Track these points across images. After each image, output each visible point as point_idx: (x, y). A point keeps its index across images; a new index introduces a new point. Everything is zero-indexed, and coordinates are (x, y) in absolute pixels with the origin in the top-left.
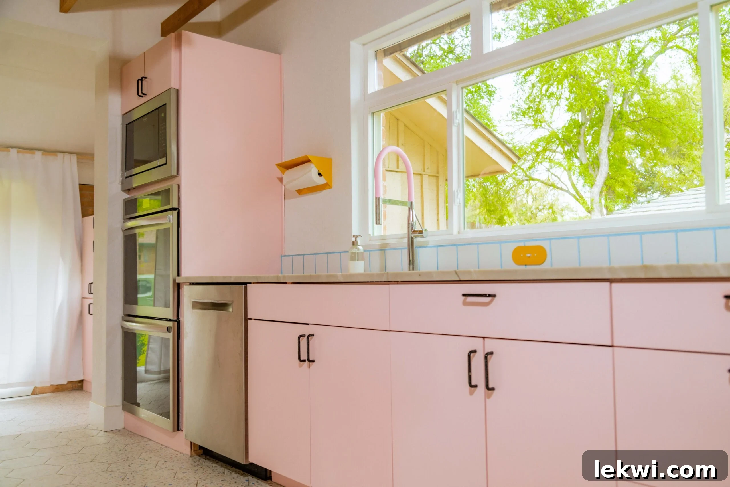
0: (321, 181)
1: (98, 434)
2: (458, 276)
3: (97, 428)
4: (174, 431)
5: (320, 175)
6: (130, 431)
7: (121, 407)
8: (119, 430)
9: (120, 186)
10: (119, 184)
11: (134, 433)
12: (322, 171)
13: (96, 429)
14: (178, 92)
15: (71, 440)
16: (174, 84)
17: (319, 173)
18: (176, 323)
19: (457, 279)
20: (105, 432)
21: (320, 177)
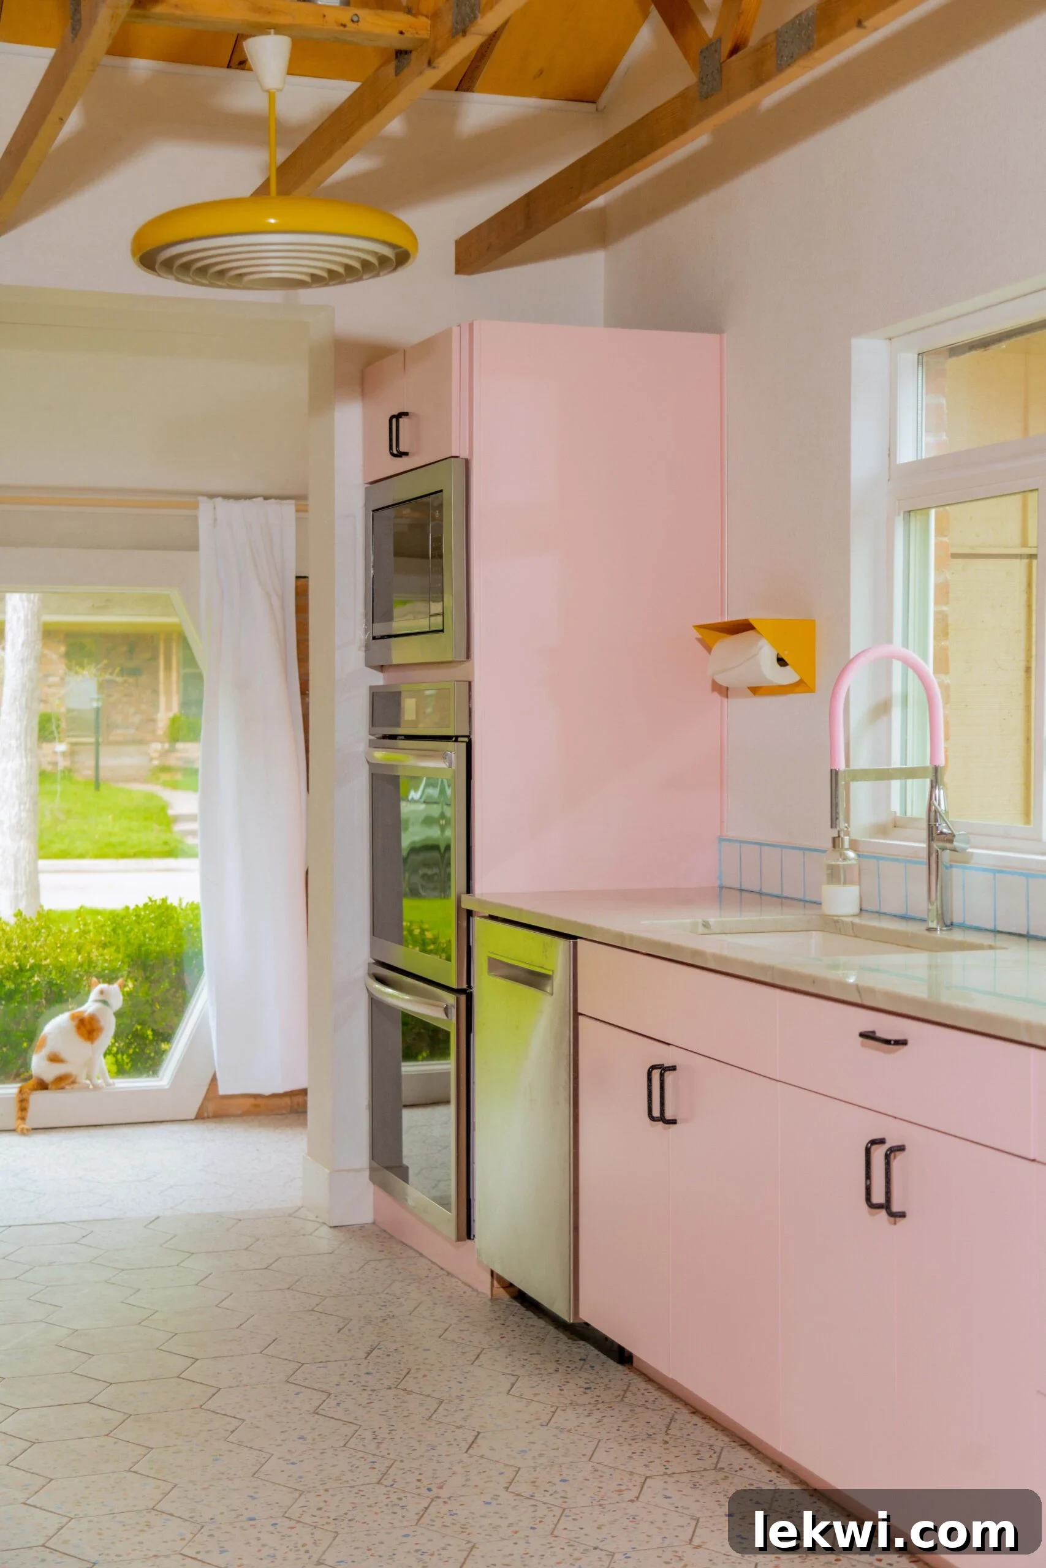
0: (787, 676)
1: (315, 1231)
2: (860, 996)
3: (317, 1217)
4: (459, 1239)
5: (781, 662)
6: (385, 1231)
7: (367, 1173)
8: (362, 1227)
9: (361, 655)
10: (359, 650)
11: (392, 1237)
12: (786, 653)
13: (314, 1219)
14: (467, 462)
15: (258, 1240)
16: (457, 449)
17: (780, 657)
18: (463, 998)
19: (858, 1001)
20: (331, 1227)
21: (783, 668)
